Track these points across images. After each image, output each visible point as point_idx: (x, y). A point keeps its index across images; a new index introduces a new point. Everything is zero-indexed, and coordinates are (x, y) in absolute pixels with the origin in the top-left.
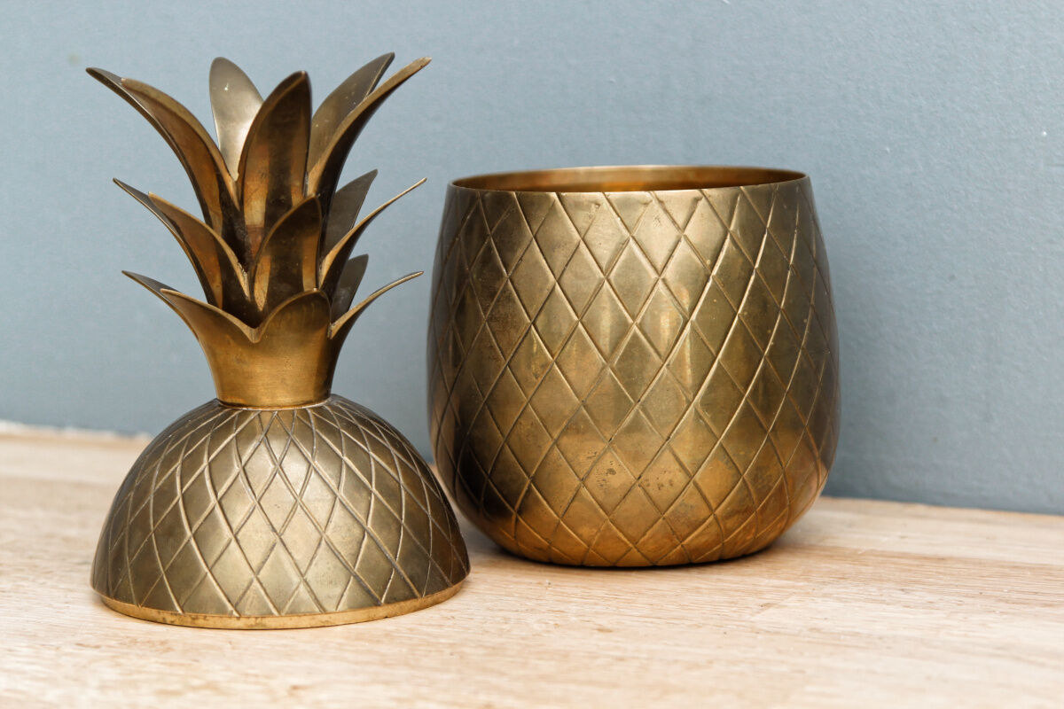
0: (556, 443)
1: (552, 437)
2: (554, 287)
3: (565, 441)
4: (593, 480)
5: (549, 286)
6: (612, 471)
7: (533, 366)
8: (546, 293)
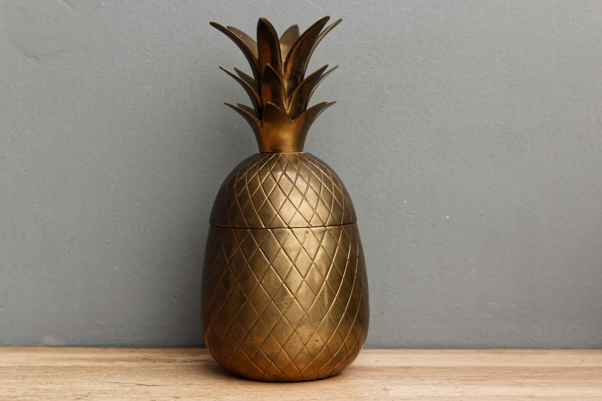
0: (295, 330)
1: (293, 328)
2: (292, 267)
3: (299, 329)
4: (309, 345)
5: (290, 267)
6: (317, 341)
7: (285, 300)
8: (289, 269)
